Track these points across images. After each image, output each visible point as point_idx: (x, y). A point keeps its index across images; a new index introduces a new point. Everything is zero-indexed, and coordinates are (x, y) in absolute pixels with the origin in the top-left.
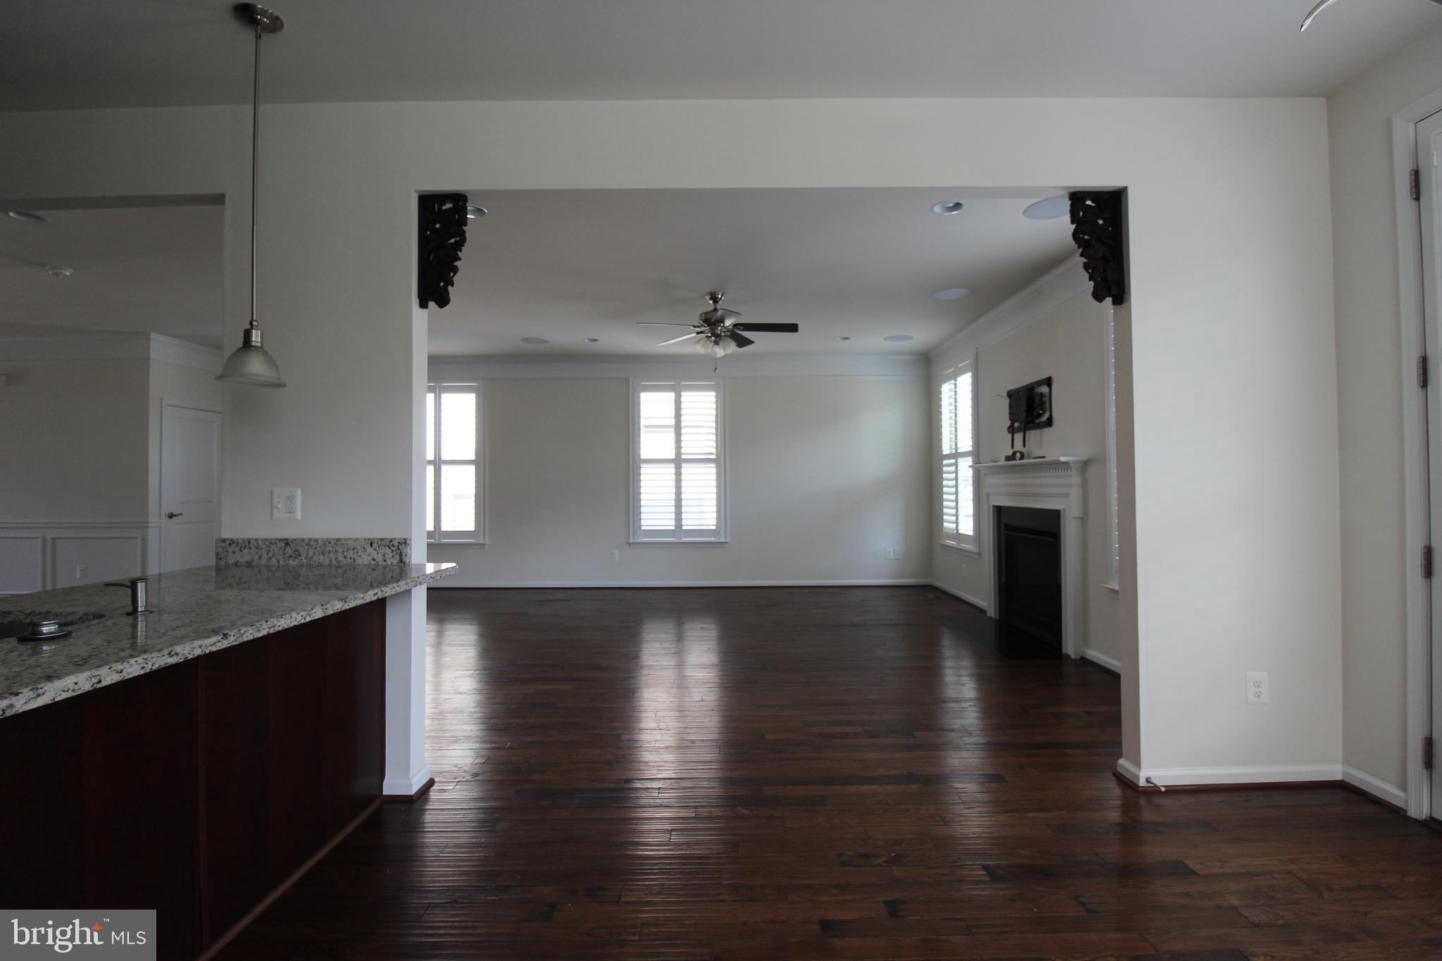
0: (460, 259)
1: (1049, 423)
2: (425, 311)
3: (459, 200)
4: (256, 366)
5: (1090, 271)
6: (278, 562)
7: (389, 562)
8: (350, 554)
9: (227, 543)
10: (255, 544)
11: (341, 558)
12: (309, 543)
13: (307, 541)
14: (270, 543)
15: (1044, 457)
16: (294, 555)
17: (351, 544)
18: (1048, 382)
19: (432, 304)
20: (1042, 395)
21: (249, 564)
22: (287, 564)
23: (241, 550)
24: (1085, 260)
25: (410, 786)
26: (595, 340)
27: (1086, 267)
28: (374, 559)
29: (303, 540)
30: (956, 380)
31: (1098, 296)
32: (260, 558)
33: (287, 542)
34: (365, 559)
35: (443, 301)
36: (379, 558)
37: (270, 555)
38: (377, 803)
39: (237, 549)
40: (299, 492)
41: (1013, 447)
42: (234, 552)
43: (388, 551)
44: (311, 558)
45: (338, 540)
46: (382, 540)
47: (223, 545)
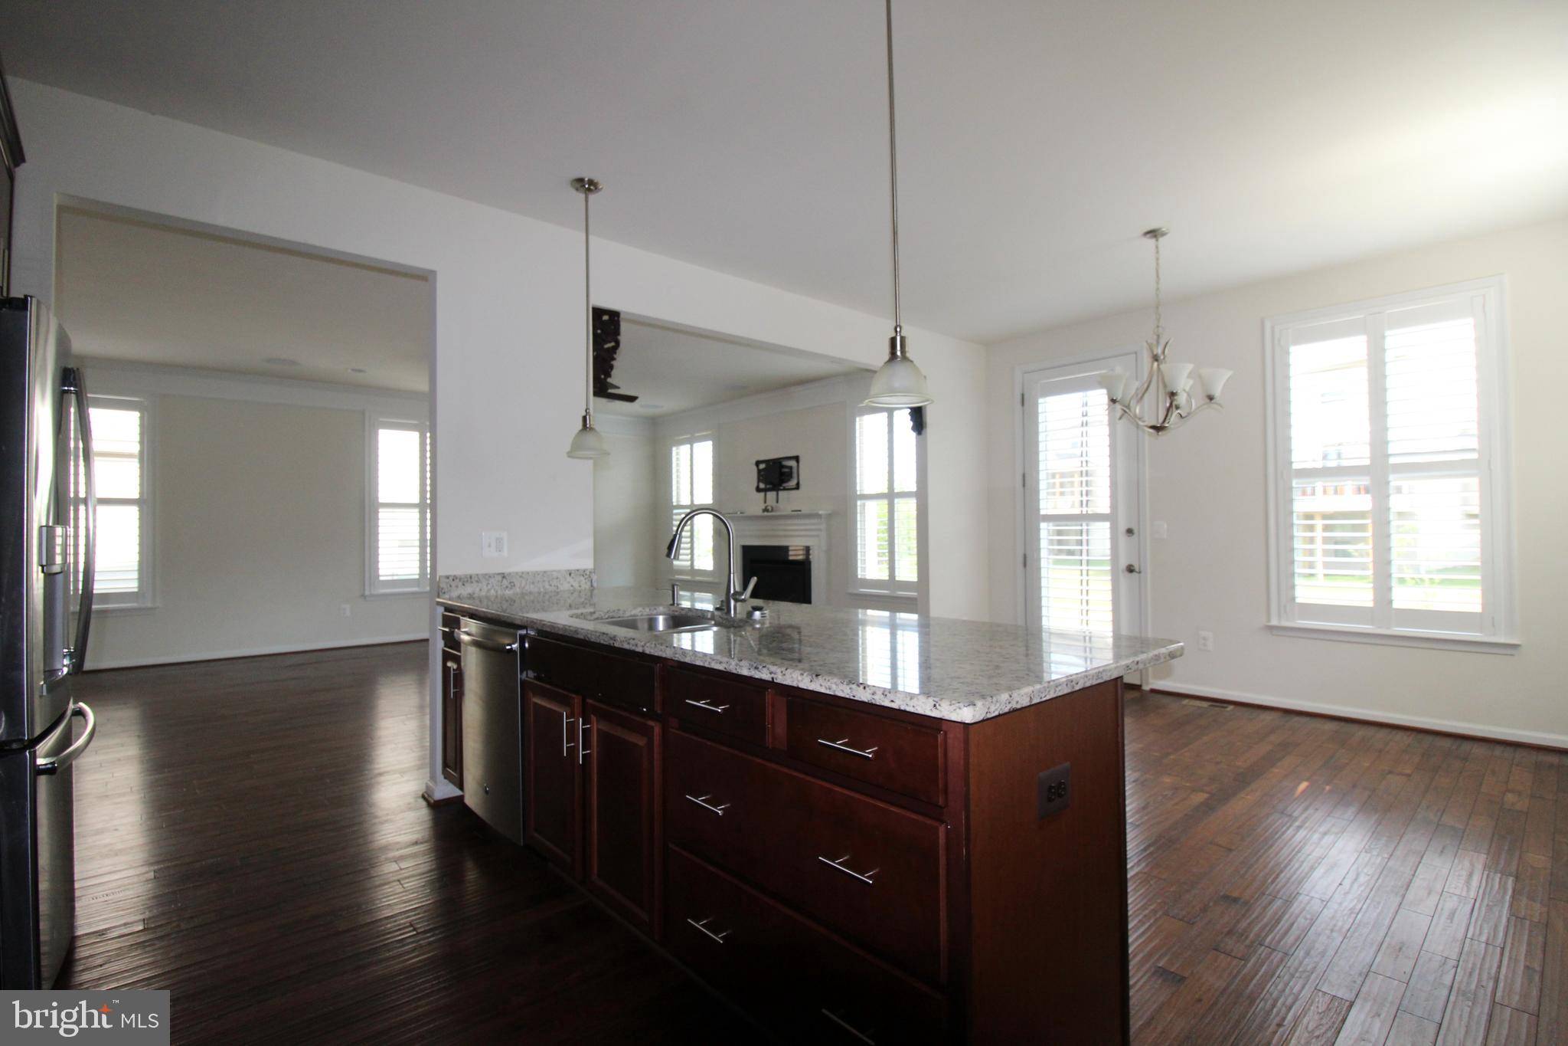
1: (797, 486)
3: (614, 315)
6: (497, 592)
7: (583, 586)
8: (555, 583)
9: (451, 579)
10: (476, 579)
11: (547, 586)
12: (522, 575)
13: (520, 574)
15: (796, 510)
16: (509, 586)
17: (555, 575)
18: (796, 458)
20: (790, 466)
21: (471, 596)
22: (504, 595)
23: (464, 585)
28: (572, 586)
29: (517, 573)
32: (481, 590)
33: (504, 576)
34: (565, 586)
35: (607, 395)
36: (576, 585)
37: (489, 587)
39: (460, 584)
40: (506, 533)
42: (457, 587)
43: (582, 578)
44: (524, 588)
45: (545, 572)
46: (578, 570)
47: (447, 580)
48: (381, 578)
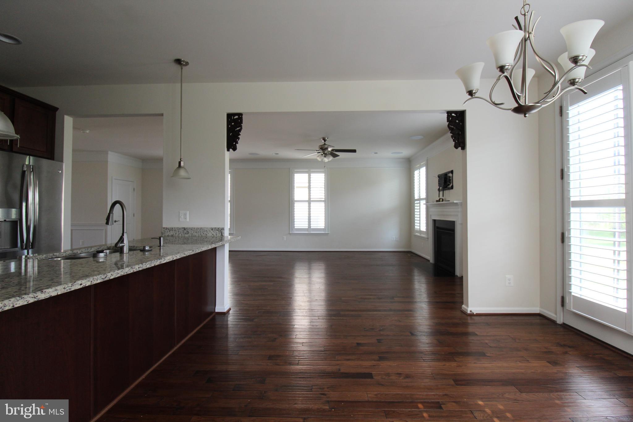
0: (240, 135)
1: (452, 188)
2: (228, 152)
3: (240, 115)
4: (182, 173)
5: (453, 138)
6: (182, 235)
7: (218, 235)
8: (205, 233)
9: (165, 229)
10: (174, 229)
11: (202, 234)
12: (192, 229)
13: (191, 228)
14: (179, 229)
15: (449, 201)
16: (187, 233)
17: (206, 229)
18: (452, 172)
19: (231, 150)
20: (449, 177)
21: (172, 236)
22: (185, 236)
23: (170, 231)
24: (452, 135)
25: (224, 309)
26: (277, 154)
27: (452, 137)
28: (213, 234)
29: (190, 228)
30: (420, 170)
31: (456, 147)
32: (176, 234)
33: (184, 229)
34: (210, 235)
35: (235, 149)
36: (214, 234)
37: (179, 233)
38: (214, 314)
39: (168, 231)
40: (188, 212)
41: (439, 197)
42: (167, 232)
43: (218, 232)
44: (192, 234)
45: (201, 228)
46: (216, 228)
47: (164, 229)
48: (295, 228)
